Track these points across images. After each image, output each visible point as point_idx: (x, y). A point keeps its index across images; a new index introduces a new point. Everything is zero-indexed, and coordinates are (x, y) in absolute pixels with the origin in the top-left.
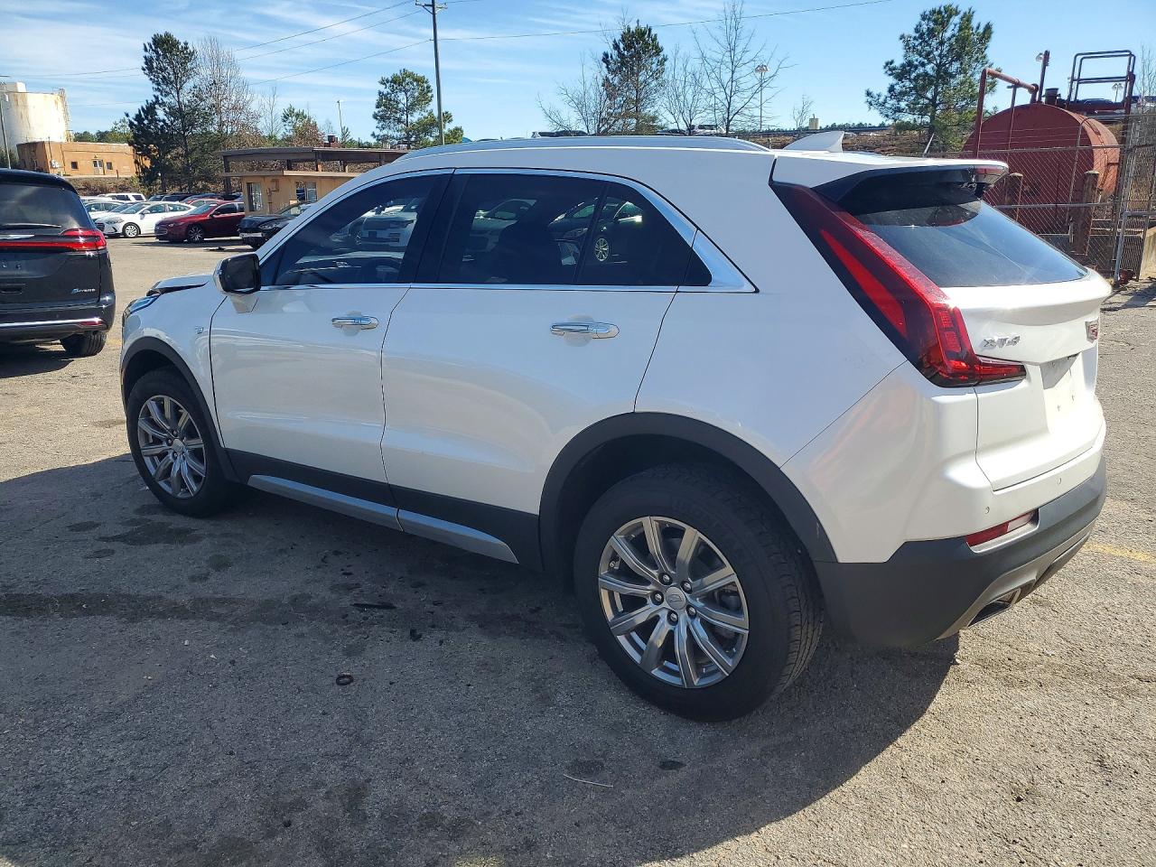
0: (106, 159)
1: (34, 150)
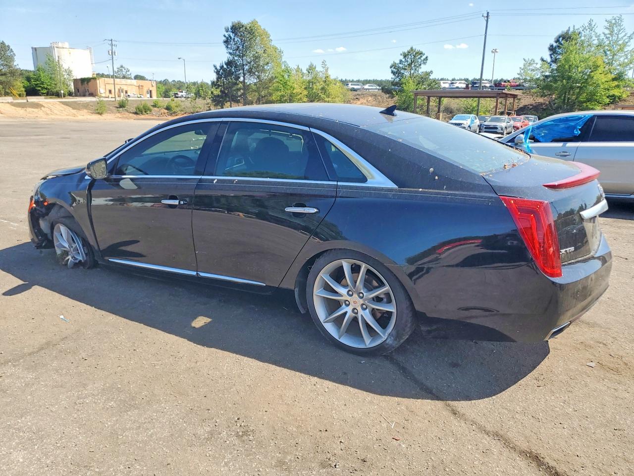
0: (125, 88)
1: (87, 83)
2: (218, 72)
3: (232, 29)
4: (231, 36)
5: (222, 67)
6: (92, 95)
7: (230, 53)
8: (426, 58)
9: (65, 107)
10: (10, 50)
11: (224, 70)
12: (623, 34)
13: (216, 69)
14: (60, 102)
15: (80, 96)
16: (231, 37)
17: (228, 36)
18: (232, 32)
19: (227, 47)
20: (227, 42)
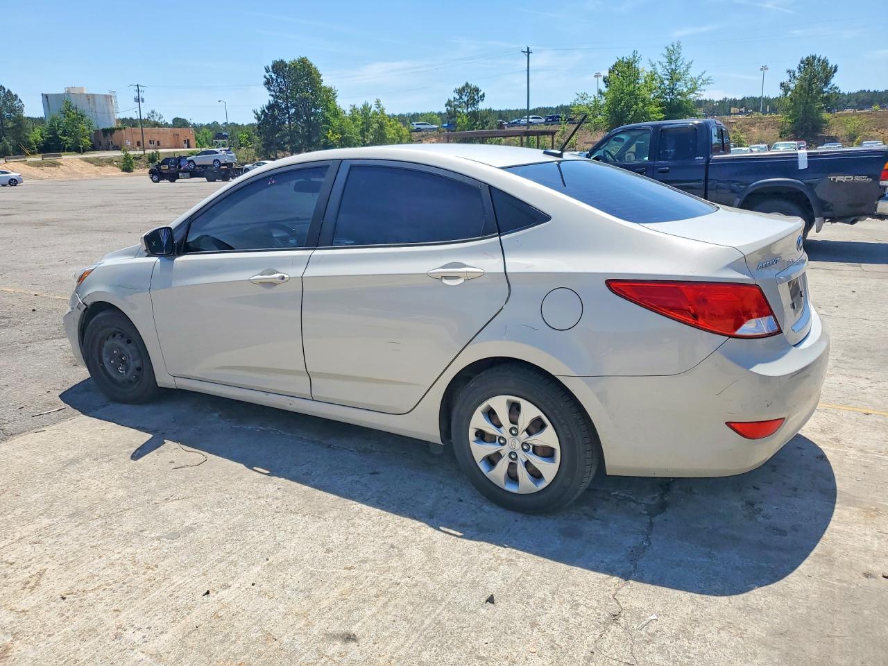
0: (156, 138)
1: (111, 134)
2: (259, 119)
3: (273, 67)
4: (273, 76)
5: (263, 111)
6: (117, 148)
7: (272, 96)
8: (483, 95)
9: (86, 164)
10: (18, 101)
11: (266, 115)
12: (681, 62)
13: (257, 114)
14: (81, 159)
15: (103, 150)
16: (272, 78)
17: (269, 77)
18: (274, 73)
19: (269, 89)
20: (268, 83)
